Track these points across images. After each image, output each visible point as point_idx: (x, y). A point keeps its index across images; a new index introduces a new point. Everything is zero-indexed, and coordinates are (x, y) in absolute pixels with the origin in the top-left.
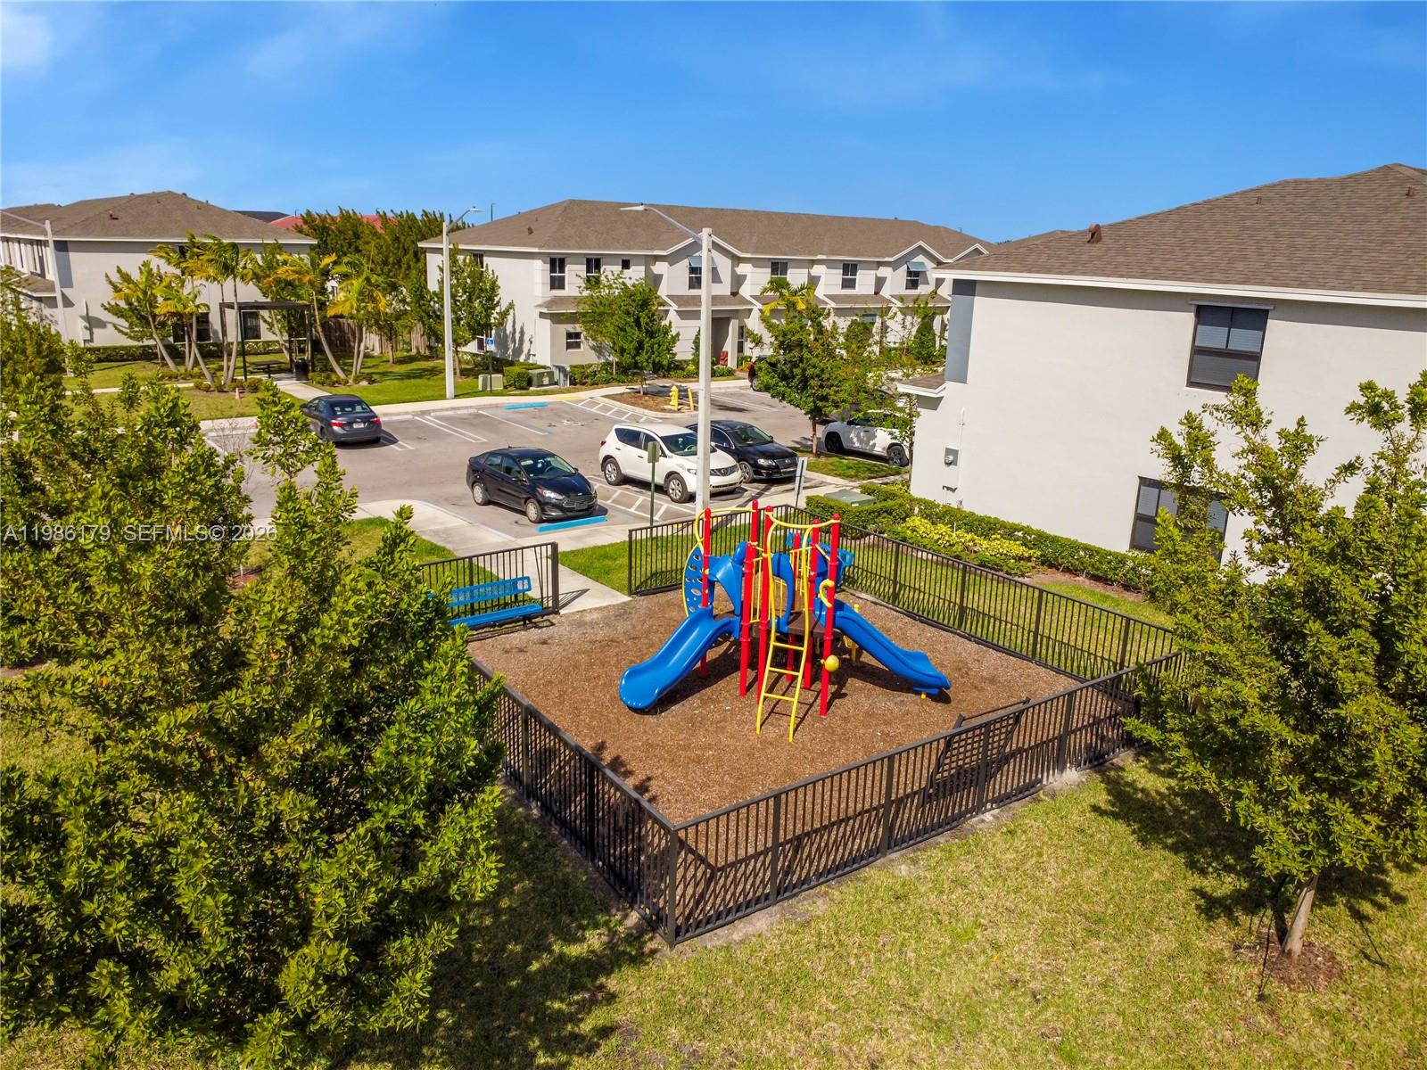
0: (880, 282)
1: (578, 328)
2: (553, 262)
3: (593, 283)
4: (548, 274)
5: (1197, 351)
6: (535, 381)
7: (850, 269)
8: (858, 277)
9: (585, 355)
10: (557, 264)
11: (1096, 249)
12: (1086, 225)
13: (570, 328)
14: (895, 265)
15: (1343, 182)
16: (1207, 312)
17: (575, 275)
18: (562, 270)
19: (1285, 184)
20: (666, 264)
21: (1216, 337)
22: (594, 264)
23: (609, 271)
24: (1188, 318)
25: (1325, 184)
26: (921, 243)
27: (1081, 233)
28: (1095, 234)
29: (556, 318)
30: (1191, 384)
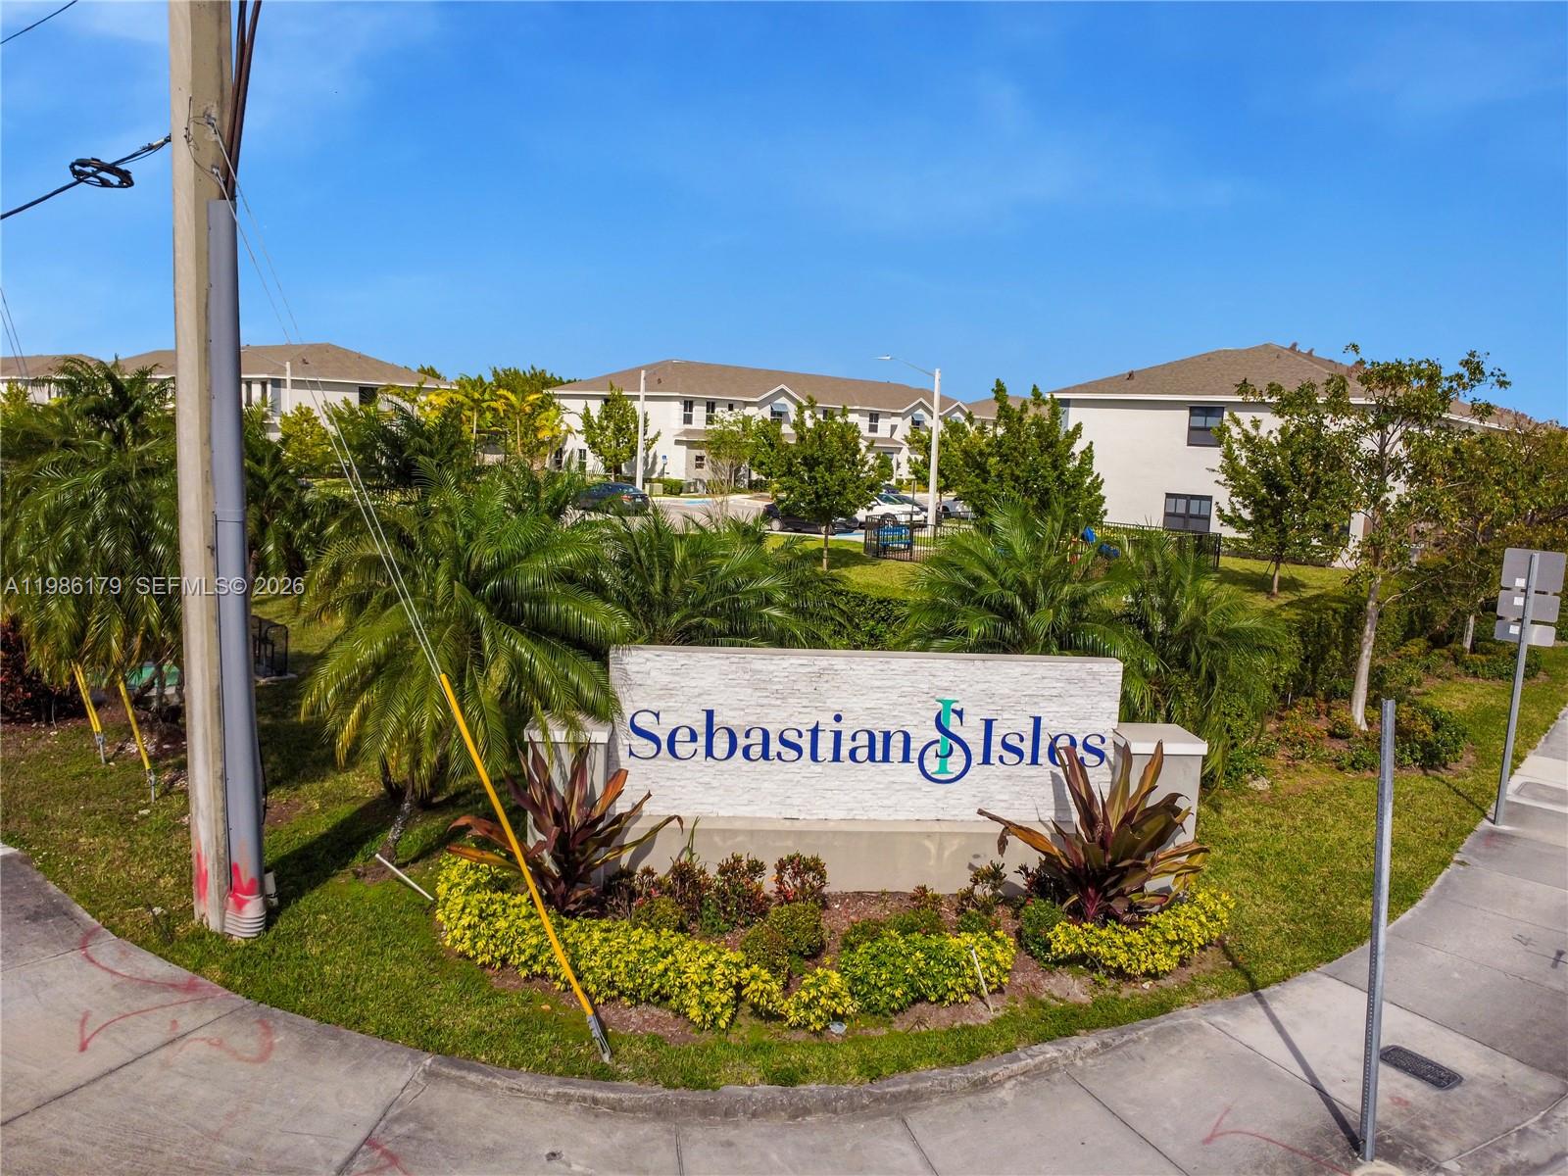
0: (894, 428)
1: (703, 453)
2: (686, 403)
3: (710, 420)
4: (682, 412)
5: (1191, 429)
6: (685, 488)
7: (874, 417)
8: (879, 424)
9: (706, 474)
10: (689, 405)
11: (1132, 382)
12: (1127, 371)
13: (698, 452)
14: (904, 416)
15: (1247, 351)
16: (1196, 410)
17: (699, 413)
18: (691, 410)
19: (1219, 352)
20: (756, 408)
21: (1200, 421)
22: (711, 406)
23: (720, 412)
24: (1186, 413)
25: (1239, 352)
26: (921, 399)
27: (1124, 375)
28: (1131, 375)
29: (691, 445)
30: (1189, 445)
